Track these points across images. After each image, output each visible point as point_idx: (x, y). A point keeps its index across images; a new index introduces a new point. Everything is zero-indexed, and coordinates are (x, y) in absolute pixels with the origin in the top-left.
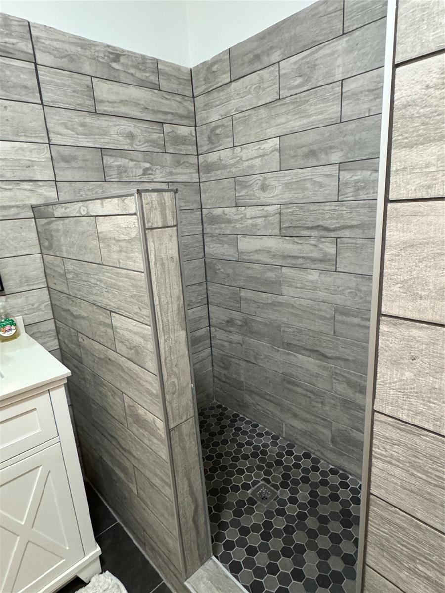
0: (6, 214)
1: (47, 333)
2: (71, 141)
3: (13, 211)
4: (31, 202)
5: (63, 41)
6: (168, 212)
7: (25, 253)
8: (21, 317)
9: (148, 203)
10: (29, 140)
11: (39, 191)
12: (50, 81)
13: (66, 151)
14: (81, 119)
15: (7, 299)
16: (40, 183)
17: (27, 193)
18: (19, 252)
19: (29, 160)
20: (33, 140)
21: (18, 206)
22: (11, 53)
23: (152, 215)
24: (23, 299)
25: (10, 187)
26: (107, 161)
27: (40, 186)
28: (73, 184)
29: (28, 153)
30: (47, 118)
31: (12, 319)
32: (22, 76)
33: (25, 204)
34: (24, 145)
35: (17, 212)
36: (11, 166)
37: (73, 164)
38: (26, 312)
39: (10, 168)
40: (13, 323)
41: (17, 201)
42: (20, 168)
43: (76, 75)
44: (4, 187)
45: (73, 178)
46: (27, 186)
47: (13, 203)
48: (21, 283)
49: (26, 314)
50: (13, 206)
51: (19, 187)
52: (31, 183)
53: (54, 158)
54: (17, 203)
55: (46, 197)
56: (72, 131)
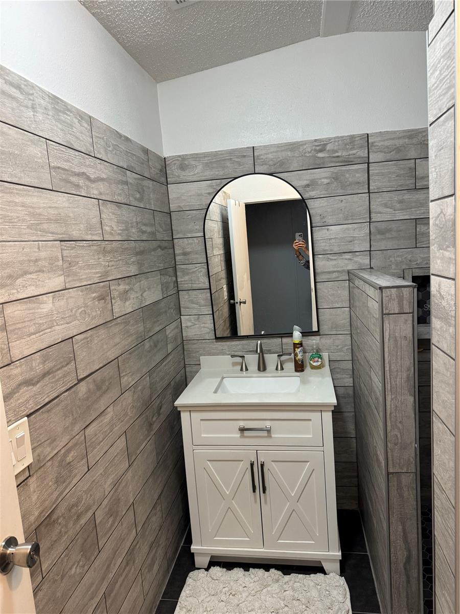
0: (329, 277)
1: (345, 371)
2: (389, 217)
3: (334, 275)
4: (348, 268)
5: (393, 139)
6: (405, 302)
7: (338, 306)
8: (327, 354)
9: (387, 297)
10: (354, 222)
11: (356, 259)
12: (378, 173)
13: (382, 226)
14: (400, 198)
15: (321, 338)
16: (357, 254)
17: (346, 262)
18: (334, 305)
19: (352, 237)
20: (357, 221)
21: (338, 272)
22: (352, 161)
23: (390, 305)
24: (332, 340)
25: (335, 258)
26: (420, 229)
27: (358, 255)
28: (385, 252)
29: (352, 232)
30: (371, 202)
31: (321, 354)
32: (357, 175)
33: (344, 270)
34: (350, 226)
35: (337, 276)
36: (338, 242)
37: (388, 235)
38: (332, 351)
39: (337, 244)
40: (320, 357)
41: (338, 268)
42: (344, 244)
43: (401, 162)
44: (332, 258)
45: (386, 247)
46: (348, 256)
47: (336, 269)
48: (332, 328)
49: (332, 352)
50: (335, 272)
51: (341, 258)
52: (350, 254)
53: (372, 232)
54: (338, 269)
55: (360, 264)
56: (391, 209)
